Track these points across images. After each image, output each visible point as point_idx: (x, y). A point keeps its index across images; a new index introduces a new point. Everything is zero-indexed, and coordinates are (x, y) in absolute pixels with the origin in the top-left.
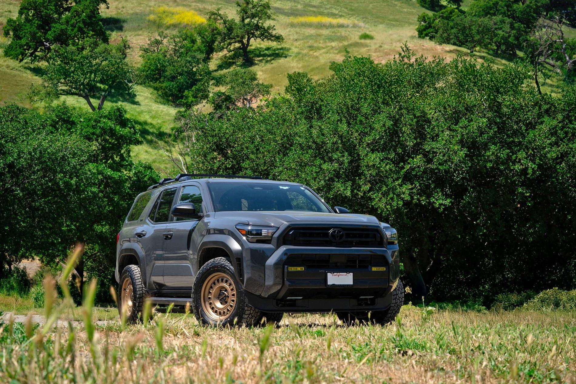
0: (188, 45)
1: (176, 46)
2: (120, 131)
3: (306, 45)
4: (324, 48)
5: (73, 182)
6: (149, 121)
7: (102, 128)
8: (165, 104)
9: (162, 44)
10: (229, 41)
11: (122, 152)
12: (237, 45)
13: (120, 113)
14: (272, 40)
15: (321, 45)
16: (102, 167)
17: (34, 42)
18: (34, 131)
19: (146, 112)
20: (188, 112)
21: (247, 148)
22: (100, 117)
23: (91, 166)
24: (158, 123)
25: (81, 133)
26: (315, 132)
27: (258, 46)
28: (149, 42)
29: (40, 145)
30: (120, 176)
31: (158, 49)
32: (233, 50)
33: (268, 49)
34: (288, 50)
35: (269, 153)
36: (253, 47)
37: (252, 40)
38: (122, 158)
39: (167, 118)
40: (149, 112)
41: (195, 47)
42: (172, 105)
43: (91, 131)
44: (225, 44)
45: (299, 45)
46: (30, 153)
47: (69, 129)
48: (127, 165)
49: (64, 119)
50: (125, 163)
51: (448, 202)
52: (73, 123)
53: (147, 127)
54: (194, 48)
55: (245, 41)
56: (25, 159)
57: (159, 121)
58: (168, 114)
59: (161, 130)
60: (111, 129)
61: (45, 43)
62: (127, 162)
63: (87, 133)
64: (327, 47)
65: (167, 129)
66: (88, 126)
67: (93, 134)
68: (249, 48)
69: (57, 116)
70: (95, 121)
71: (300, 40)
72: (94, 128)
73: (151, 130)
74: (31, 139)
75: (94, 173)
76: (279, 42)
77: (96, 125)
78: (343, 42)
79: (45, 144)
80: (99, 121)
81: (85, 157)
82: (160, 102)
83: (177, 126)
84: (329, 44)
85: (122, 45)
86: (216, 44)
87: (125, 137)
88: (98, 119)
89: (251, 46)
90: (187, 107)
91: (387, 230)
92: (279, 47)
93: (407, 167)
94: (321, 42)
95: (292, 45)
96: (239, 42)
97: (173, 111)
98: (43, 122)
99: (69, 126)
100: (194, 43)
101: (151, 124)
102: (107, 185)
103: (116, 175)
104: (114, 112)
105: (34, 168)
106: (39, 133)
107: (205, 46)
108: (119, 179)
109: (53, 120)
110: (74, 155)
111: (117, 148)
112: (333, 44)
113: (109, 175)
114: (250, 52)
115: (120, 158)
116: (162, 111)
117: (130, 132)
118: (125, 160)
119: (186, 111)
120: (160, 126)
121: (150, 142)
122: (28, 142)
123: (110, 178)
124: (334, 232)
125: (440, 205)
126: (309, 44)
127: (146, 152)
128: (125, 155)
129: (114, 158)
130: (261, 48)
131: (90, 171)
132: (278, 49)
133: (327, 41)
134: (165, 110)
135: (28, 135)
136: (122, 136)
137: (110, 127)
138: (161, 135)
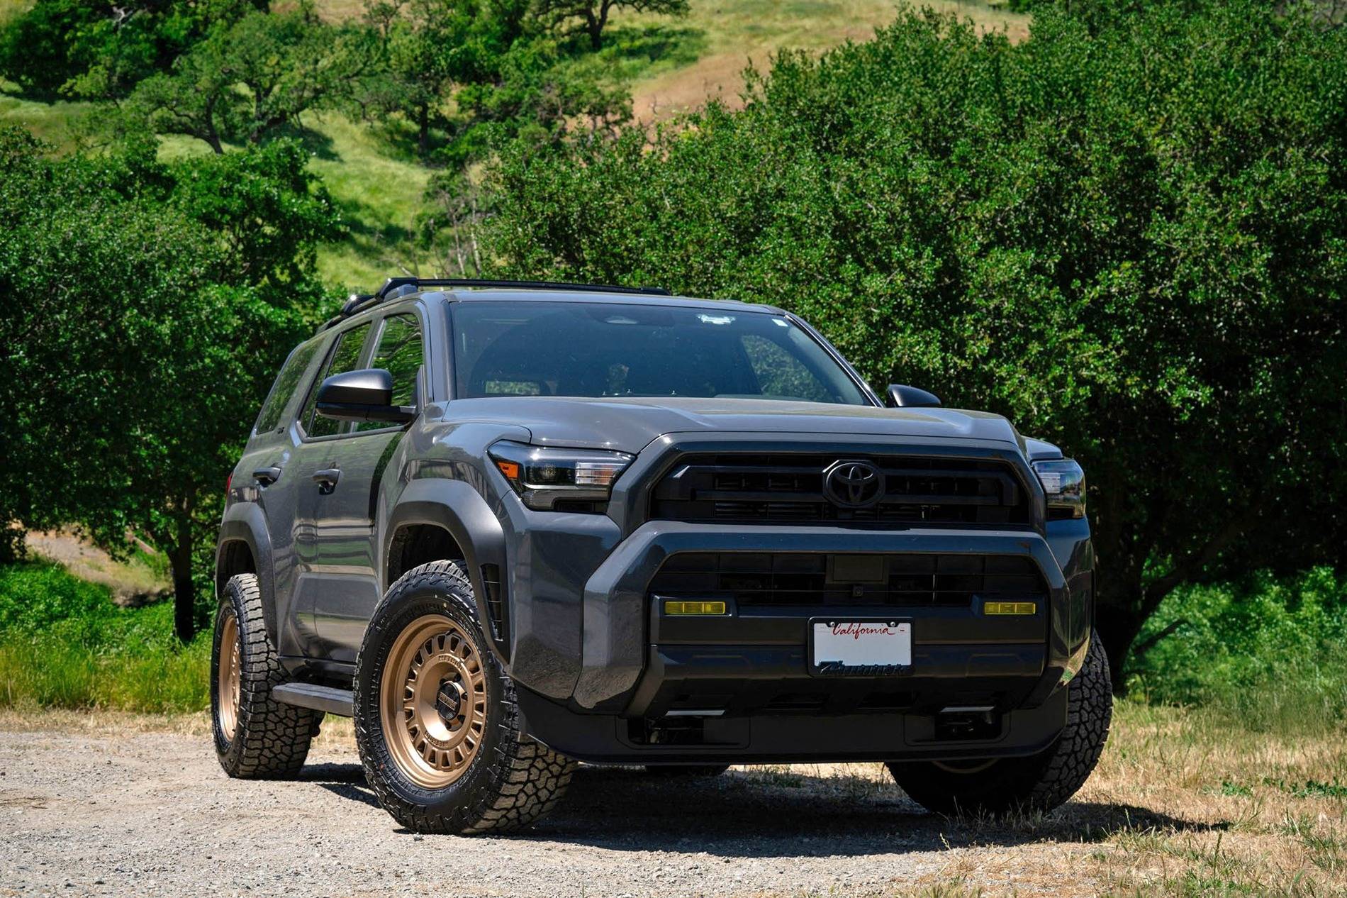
0: (460, 19)
1: (430, 21)
2: (293, 205)
3: (744, 24)
4: (785, 32)
5: (165, 329)
6: (364, 198)
7: (247, 198)
8: (401, 160)
9: (398, 16)
10: (557, 11)
11: (296, 259)
12: (578, 21)
13: (293, 158)
14: (660, 11)
15: (778, 25)
16: (243, 295)
17: (87, 6)
18: (69, 198)
19: (355, 177)
20: (457, 179)
21: (638, 233)
22: (243, 169)
23: (213, 291)
24: (384, 206)
25: (190, 207)
26: (838, 188)
27: (628, 24)
28: (365, 11)
29: (82, 232)
30: (290, 321)
31: (386, 27)
32: (568, 34)
33: (651, 32)
34: (699, 34)
35: (702, 247)
36: (615, 28)
37: (613, 9)
38: (297, 276)
39: (407, 192)
40: (364, 177)
41: (477, 25)
42: (418, 163)
43: (218, 202)
44: (547, 20)
45: (725, 23)
46: (53, 253)
47: (162, 199)
48: (307, 294)
49: (147, 170)
50: (302, 287)
51: (1203, 394)
52: (170, 183)
53: (358, 215)
54: (473, 27)
55: (596, 12)
56: (40, 268)
57: (387, 200)
58: (412, 186)
59: (393, 222)
60: (269, 200)
61: (115, 9)
62: (308, 285)
63: (206, 207)
64: (793, 29)
65: (405, 219)
66: (209, 190)
67: (223, 211)
68: (606, 29)
69: (129, 163)
70: (228, 177)
71: (727, 11)
72: (225, 197)
73: (368, 222)
74: (59, 217)
75: (220, 311)
76: (678, 14)
77: (231, 188)
78: (832, 19)
79: (97, 233)
80: (239, 180)
81: (200, 266)
82: (391, 156)
83: (430, 212)
84: (798, 23)
85: (301, 15)
86: (527, 16)
87: (305, 221)
88: (237, 171)
89: (611, 23)
90: (455, 166)
91: (1045, 467)
92: (678, 28)
93: (1095, 293)
94: (779, 17)
95: (710, 24)
96: (581, 13)
97: (420, 176)
98: (95, 177)
99: (161, 191)
100: (474, 15)
101: (368, 207)
102: (256, 343)
103: (280, 317)
104: (278, 156)
105: (63, 293)
106: (80, 206)
107: (499, 23)
108: (288, 329)
109: (118, 173)
110: (169, 261)
111: (283, 248)
112: (808, 23)
113: (261, 317)
114: (606, 38)
115: (290, 275)
116: (394, 177)
117: (318, 210)
118: (304, 280)
119: (452, 175)
120: (388, 210)
121: (365, 252)
122: (50, 224)
123: (266, 323)
124: (844, 471)
125: (1185, 401)
126: (751, 22)
127: (356, 272)
128: (301, 267)
129: (274, 274)
130: (633, 30)
131: (209, 303)
132: (674, 33)
133: (793, 15)
134: (401, 173)
135: (53, 207)
136: (296, 218)
137: (267, 193)
138: (392, 234)
